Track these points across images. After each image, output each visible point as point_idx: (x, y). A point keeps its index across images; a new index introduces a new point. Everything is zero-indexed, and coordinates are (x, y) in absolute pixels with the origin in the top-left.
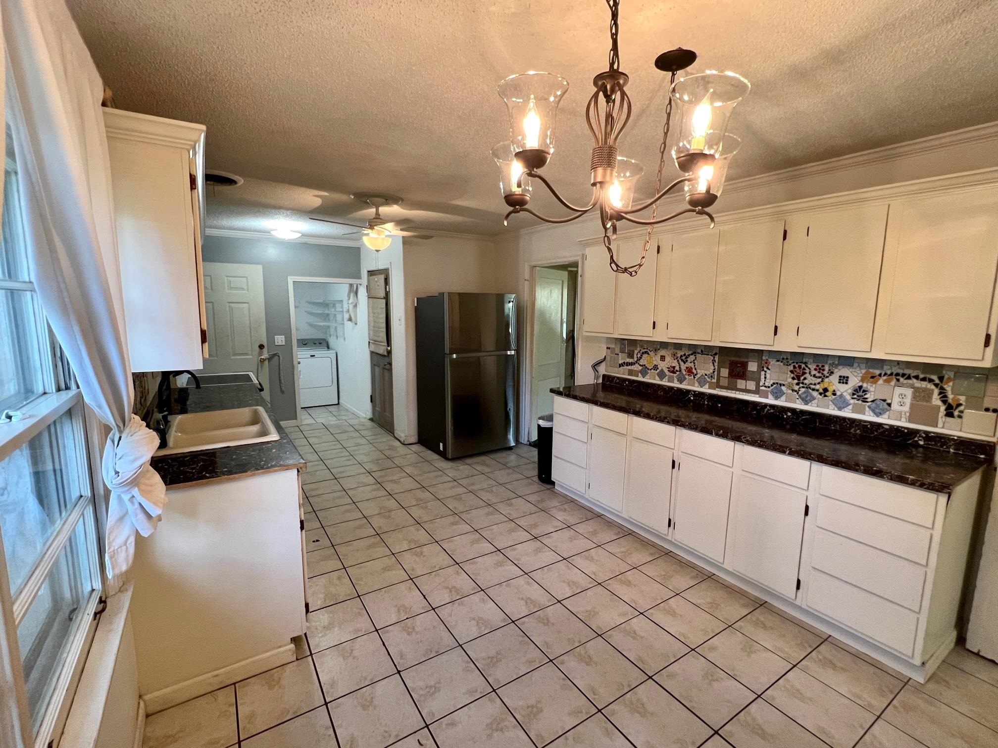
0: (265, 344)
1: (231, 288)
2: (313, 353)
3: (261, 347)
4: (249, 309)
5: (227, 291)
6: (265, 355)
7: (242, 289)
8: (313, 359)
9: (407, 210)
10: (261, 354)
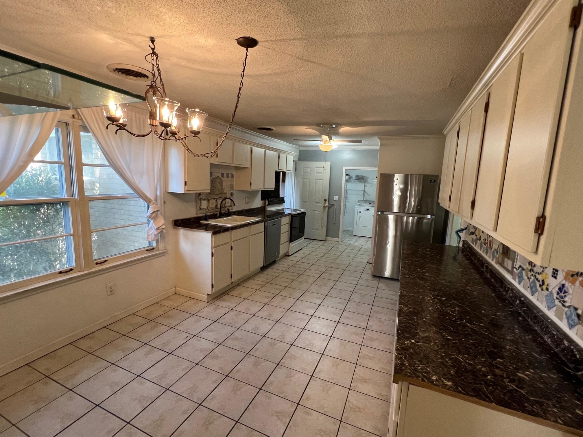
0: (327, 199)
1: (317, 173)
2: (368, 208)
3: (325, 200)
4: (323, 183)
5: (315, 174)
6: (327, 204)
7: (321, 173)
8: (368, 211)
9: (355, 127)
10: (325, 203)
